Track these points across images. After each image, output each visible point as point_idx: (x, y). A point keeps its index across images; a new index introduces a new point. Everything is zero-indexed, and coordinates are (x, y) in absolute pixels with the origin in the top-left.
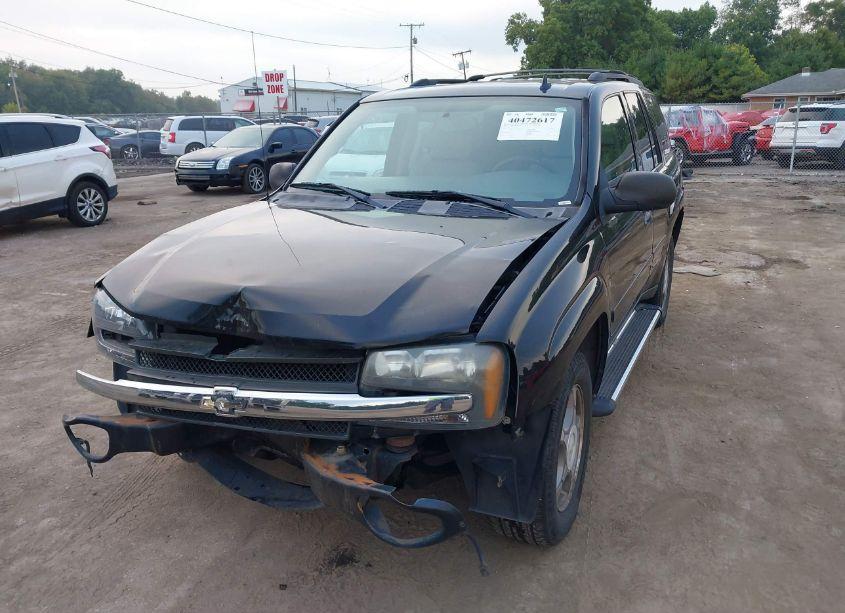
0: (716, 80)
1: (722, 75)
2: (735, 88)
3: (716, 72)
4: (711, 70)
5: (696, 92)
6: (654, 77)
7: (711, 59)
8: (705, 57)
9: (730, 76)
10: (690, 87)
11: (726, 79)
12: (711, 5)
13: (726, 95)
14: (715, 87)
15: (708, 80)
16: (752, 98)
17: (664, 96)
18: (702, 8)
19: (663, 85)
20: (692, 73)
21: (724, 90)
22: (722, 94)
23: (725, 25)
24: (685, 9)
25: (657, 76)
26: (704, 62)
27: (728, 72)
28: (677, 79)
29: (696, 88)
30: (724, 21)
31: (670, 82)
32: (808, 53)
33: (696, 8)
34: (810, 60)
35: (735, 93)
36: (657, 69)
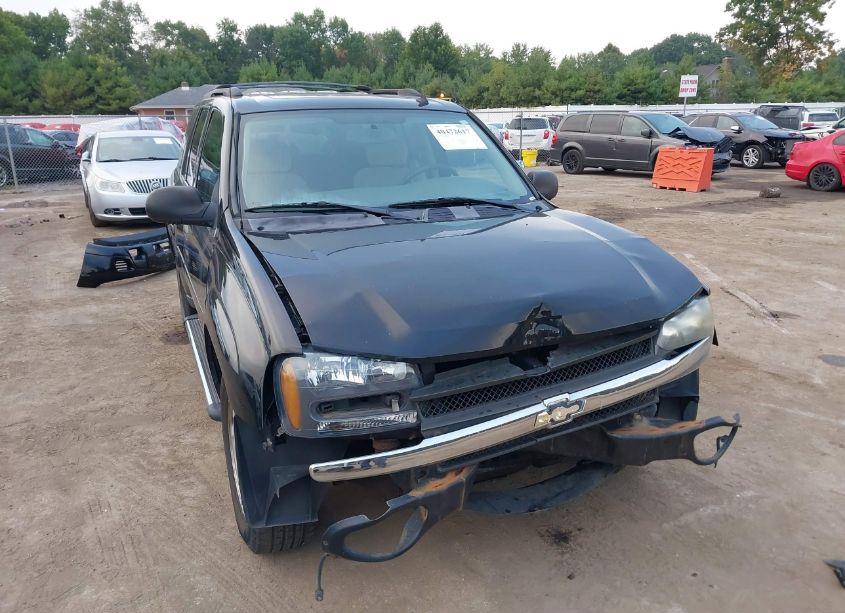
0: (100, 90)
1: (104, 86)
2: (122, 99)
3: (98, 82)
4: (92, 81)
5: (84, 102)
6: (30, 85)
7: (89, 69)
8: (81, 67)
9: (113, 87)
10: (74, 97)
11: (110, 90)
12: (60, 13)
13: (114, 106)
14: (100, 97)
15: (91, 91)
16: (144, 110)
17: (46, 105)
18: (51, 14)
19: (43, 94)
20: (72, 83)
21: (111, 102)
22: (110, 105)
23: (81, 34)
24: (31, 14)
25: (34, 84)
26: (80, 73)
27: (110, 84)
28: (58, 87)
29: (80, 97)
30: (80, 31)
31: (50, 91)
32: (179, 69)
33: (44, 13)
34: (183, 75)
35: (123, 105)
36: (31, 77)
